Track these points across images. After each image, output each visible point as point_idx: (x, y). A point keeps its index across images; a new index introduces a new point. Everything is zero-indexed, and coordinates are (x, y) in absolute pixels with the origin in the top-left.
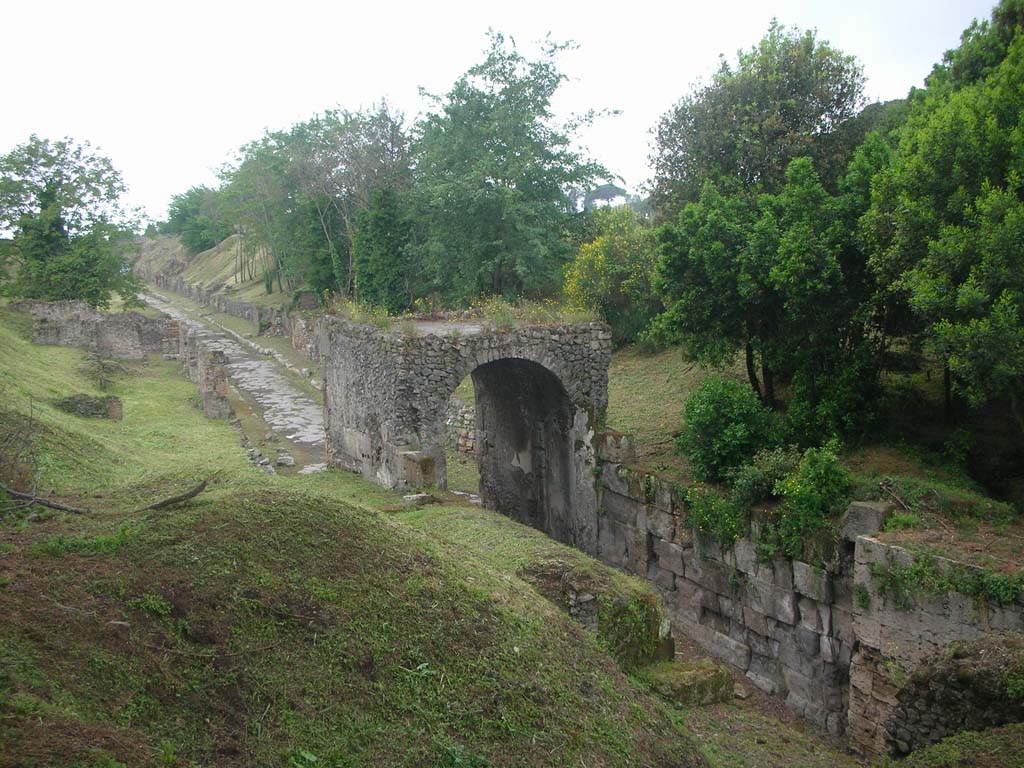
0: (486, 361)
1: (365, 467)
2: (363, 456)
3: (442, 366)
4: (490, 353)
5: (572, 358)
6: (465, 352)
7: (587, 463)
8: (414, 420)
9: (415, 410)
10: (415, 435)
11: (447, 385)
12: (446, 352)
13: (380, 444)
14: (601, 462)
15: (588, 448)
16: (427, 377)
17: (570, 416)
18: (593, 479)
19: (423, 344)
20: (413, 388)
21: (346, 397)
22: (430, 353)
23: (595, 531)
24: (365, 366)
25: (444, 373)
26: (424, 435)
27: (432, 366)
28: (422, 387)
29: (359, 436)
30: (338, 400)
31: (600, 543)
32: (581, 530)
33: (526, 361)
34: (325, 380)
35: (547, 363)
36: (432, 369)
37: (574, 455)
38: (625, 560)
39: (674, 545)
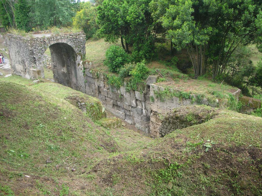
0: (53, 44)
1: (22, 74)
2: (21, 71)
3: (41, 46)
4: (54, 42)
5: (76, 42)
6: (47, 42)
7: (81, 69)
8: (34, 61)
9: (35, 58)
10: (35, 64)
11: (43, 51)
12: (42, 42)
13: (26, 68)
14: (85, 69)
15: (81, 65)
16: (37, 49)
17: (76, 57)
18: (83, 73)
19: (35, 40)
20: (34, 52)
21: (15, 56)
22: (38, 42)
23: (84, 87)
24: (20, 47)
25: (42, 48)
26: (37, 64)
27: (38, 46)
28: (36, 51)
29: (20, 66)
30: (13, 56)
31: (86, 90)
32: (81, 87)
33: (63, 43)
34: (9, 51)
35: (69, 44)
36: (38, 47)
37: (78, 67)
38: (93, 93)
39: (105, 89)
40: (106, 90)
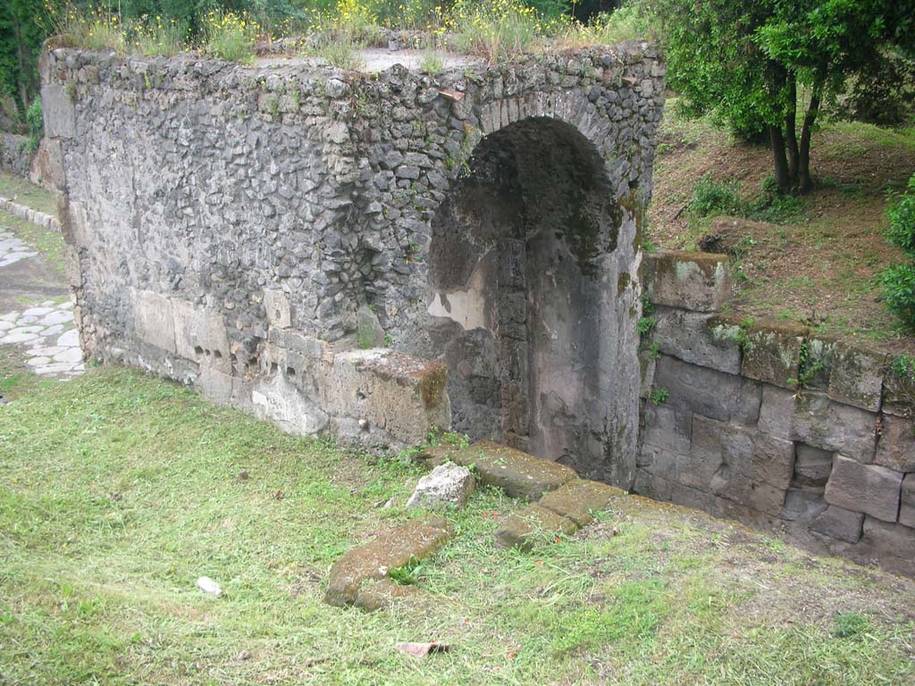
0: (497, 127)
1: (212, 377)
2: (199, 350)
3: (421, 143)
4: (505, 109)
6: (463, 109)
7: (633, 312)
8: (364, 279)
9: (371, 253)
10: (366, 310)
11: (430, 186)
12: (427, 107)
13: (258, 330)
14: (650, 308)
15: (634, 284)
16: (394, 170)
19: (385, 90)
20: (367, 202)
21: (135, 223)
22: (400, 112)
24: (197, 153)
25: (426, 161)
26: (391, 308)
27: (402, 143)
28: (387, 196)
29: (182, 309)
30: (107, 230)
31: (645, 450)
34: (66, 190)
36: (402, 151)
38: (717, 482)
39: (876, 469)
40: (895, 477)
